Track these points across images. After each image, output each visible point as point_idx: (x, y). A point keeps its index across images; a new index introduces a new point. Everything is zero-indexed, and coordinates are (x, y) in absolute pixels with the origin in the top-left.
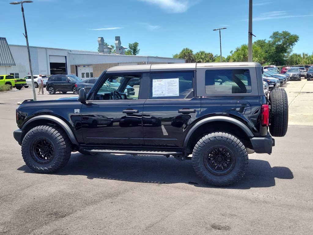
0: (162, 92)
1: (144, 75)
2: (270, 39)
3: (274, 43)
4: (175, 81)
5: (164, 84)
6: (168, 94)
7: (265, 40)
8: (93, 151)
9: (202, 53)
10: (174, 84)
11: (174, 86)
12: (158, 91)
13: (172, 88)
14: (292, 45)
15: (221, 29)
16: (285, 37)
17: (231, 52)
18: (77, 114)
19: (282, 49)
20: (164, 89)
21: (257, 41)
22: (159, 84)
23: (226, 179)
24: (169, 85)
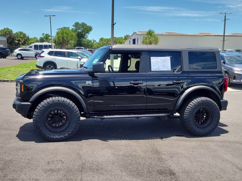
0: (159, 67)
1: (143, 53)
2: (73, 27)
3: (76, 30)
4: (167, 59)
5: (160, 61)
6: (163, 68)
7: (69, 27)
8: (105, 117)
9: (21, 33)
10: (167, 61)
11: (167, 63)
12: (155, 66)
13: (166, 64)
14: (88, 33)
15: (51, 16)
16: (83, 27)
17: (43, 34)
18: (89, 85)
19: (81, 36)
20: (160, 65)
21: (63, 28)
22: (157, 61)
23: (207, 130)
24: (163, 62)
